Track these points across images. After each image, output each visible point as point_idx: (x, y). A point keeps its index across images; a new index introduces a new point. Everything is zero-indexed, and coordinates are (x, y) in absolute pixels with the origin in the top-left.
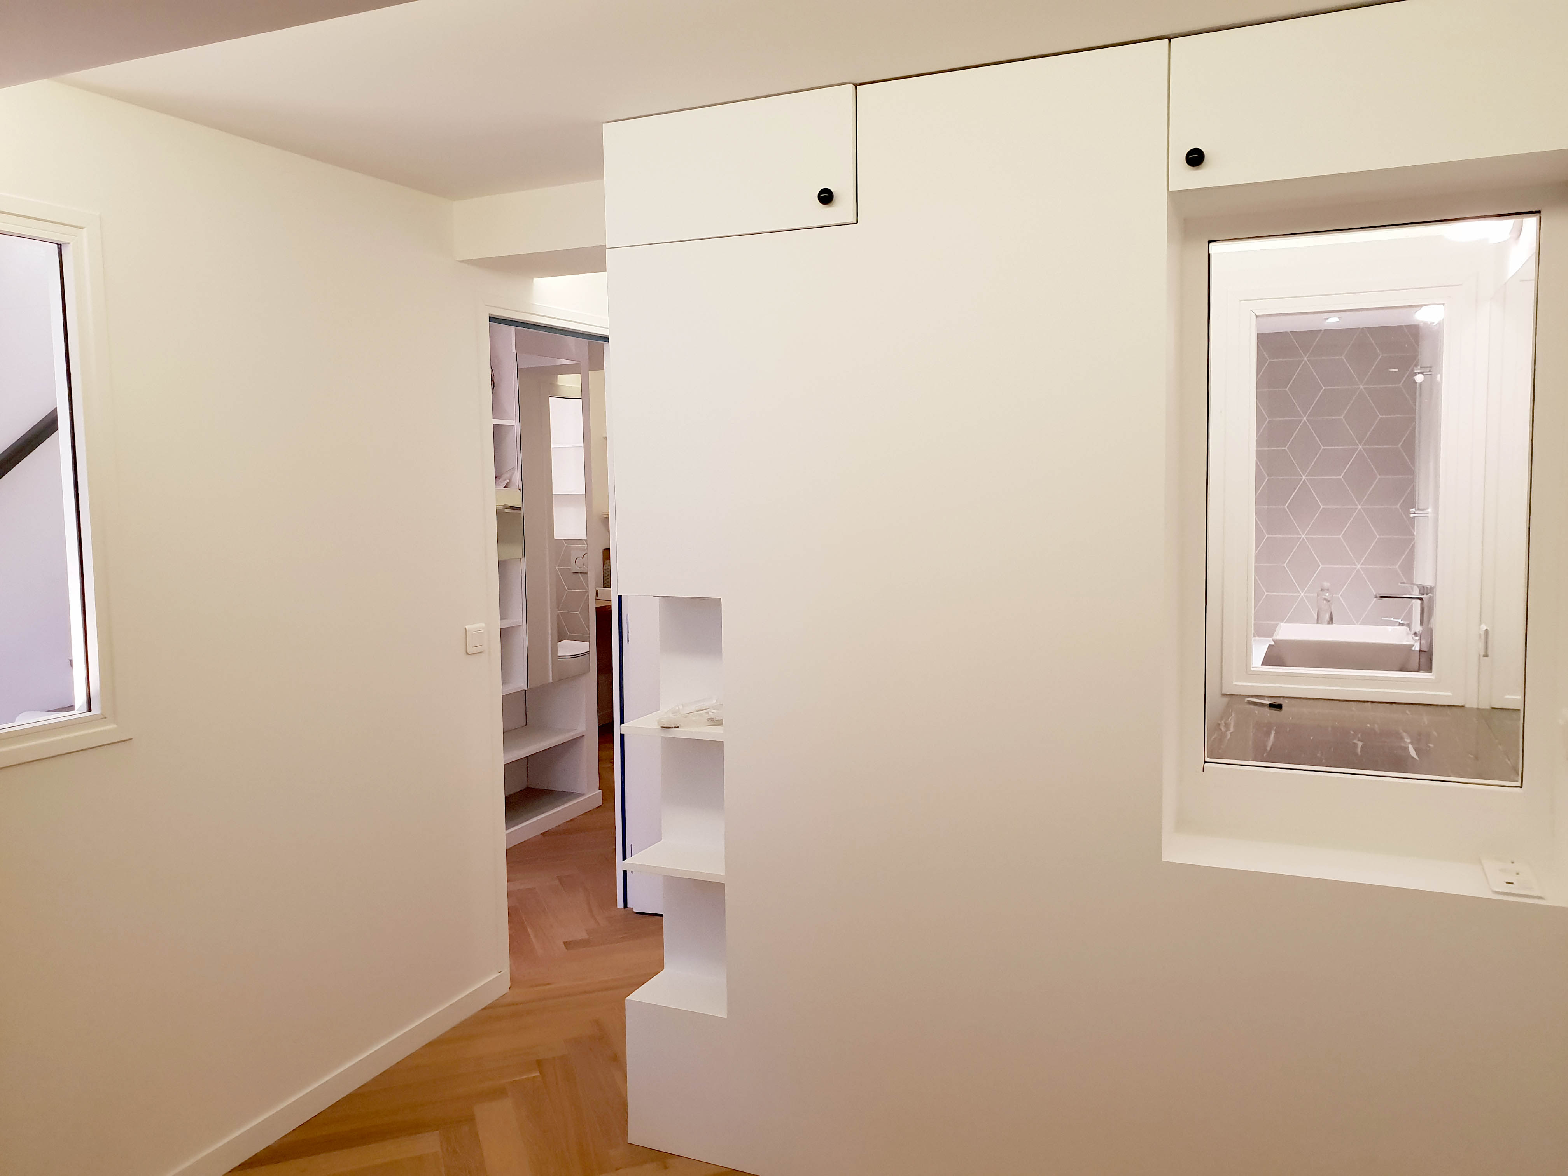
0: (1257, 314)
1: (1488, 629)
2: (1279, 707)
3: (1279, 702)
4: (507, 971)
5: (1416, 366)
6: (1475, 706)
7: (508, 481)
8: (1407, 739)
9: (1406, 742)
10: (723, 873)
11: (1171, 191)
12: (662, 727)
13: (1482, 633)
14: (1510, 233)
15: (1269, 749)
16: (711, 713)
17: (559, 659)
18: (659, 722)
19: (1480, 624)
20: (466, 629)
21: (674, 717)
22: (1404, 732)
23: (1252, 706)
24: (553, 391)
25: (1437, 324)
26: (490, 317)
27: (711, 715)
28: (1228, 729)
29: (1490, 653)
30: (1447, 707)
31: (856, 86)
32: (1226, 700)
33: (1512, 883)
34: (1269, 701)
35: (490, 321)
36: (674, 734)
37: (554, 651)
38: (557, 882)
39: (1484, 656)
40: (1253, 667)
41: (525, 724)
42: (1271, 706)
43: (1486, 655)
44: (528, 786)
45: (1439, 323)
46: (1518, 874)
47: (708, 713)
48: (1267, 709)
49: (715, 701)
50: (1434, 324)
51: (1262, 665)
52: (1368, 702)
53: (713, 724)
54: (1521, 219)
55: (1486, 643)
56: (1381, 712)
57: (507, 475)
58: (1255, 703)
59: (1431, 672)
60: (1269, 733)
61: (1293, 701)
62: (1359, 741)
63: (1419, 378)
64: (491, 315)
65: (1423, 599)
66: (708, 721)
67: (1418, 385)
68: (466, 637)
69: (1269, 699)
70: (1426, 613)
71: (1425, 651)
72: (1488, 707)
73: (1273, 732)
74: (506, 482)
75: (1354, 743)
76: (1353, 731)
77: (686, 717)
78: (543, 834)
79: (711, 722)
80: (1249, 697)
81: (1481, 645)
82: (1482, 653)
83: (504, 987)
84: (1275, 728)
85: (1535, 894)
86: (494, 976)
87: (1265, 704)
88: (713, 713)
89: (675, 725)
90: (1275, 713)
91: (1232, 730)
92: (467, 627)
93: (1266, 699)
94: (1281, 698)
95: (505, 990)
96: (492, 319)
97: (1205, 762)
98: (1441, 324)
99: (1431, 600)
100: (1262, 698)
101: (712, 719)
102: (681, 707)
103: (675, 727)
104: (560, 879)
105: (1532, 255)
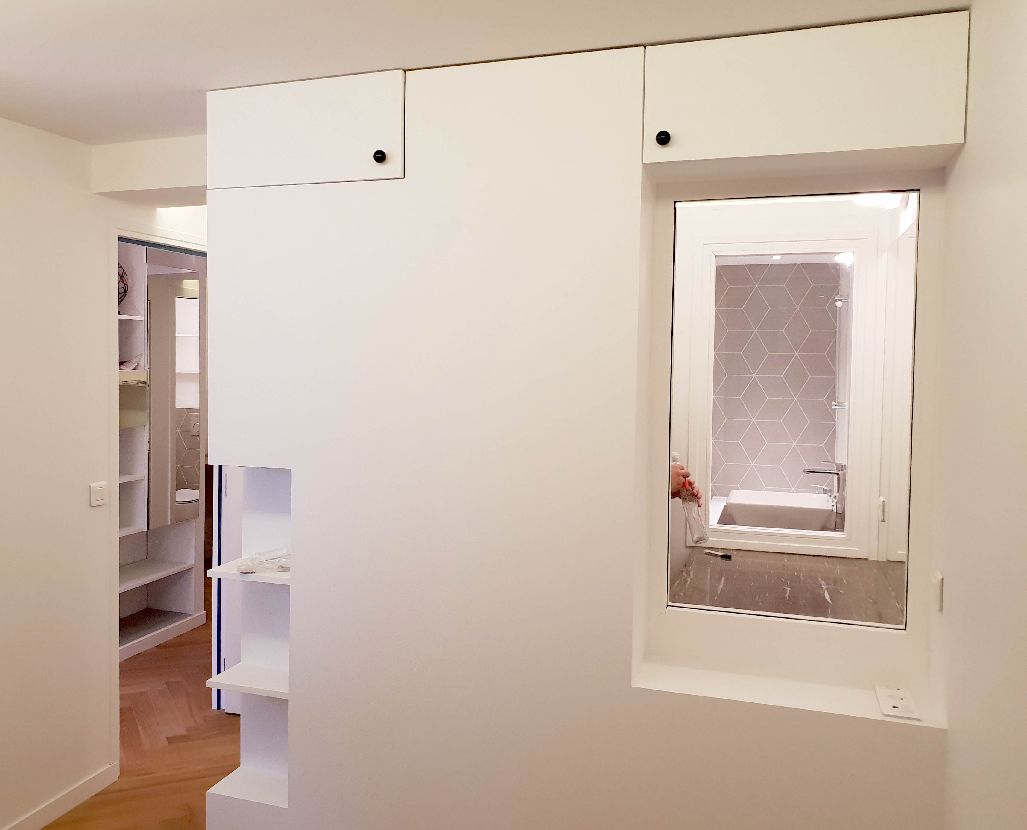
0: (716, 255)
1: (885, 500)
2: (728, 557)
3: (729, 553)
4: (117, 763)
5: (838, 294)
6: (876, 559)
7: (137, 364)
8: (824, 586)
9: (823, 588)
10: (287, 691)
11: (644, 163)
12: (241, 573)
13: (881, 503)
14: (900, 202)
15: (719, 593)
16: (282, 562)
17: (176, 504)
18: (238, 568)
19: (880, 496)
20: (90, 486)
21: (252, 564)
22: (822, 580)
23: (708, 556)
24: (179, 292)
25: (849, 267)
26: (119, 237)
27: (281, 563)
28: (689, 576)
29: (886, 519)
30: (854, 559)
31: (405, 71)
32: (689, 550)
33: (897, 707)
34: (722, 552)
35: (119, 241)
36: (251, 578)
37: (173, 497)
38: (165, 686)
39: (882, 521)
40: (710, 526)
41: (146, 557)
42: (723, 556)
43: (883, 521)
44: (147, 608)
45: (850, 267)
46: (902, 699)
47: (279, 561)
48: (720, 559)
49: (285, 552)
50: (847, 267)
51: (717, 524)
52: (796, 554)
53: (283, 570)
54: (908, 194)
55: (884, 511)
56: (806, 563)
57: (136, 360)
58: (711, 554)
59: (843, 531)
60: (720, 579)
61: (740, 553)
62: (788, 587)
63: (839, 304)
64: (120, 236)
65: (840, 474)
66: (279, 568)
67: (838, 309)
68: (90, 494)
69: (722, 550)
70: (841, 484)
71: (840, 513)
72: (885, 560)
73: (723, 579)
74: (135, 365)
75: (784, 589)
76: (784, 579)
77: (261, 564)
78: (157, 647)
79: (281, 569)
80: (707, 549)
81: (880, 513)
82: (881, 519)
83: (115, 776)
84: (725, 575)
85: (915, 717)
86: (107, 768)
87: (719, 555)
88: (283, 561)
89: (251, 571)
90: (726, 562)
91: (692, 576)
92: (92, 485)
93: (720, 550)
94: (731, 550)
95: (115, 778)
96: (121, 239)
97: (668, 606)
98: (852, 267)
99: (844, 474)
100: (715, 550)
101: (282, 566)
102: (257, 556)
103: (251, 573)
104: (167, 683)
105: (915, 221)
